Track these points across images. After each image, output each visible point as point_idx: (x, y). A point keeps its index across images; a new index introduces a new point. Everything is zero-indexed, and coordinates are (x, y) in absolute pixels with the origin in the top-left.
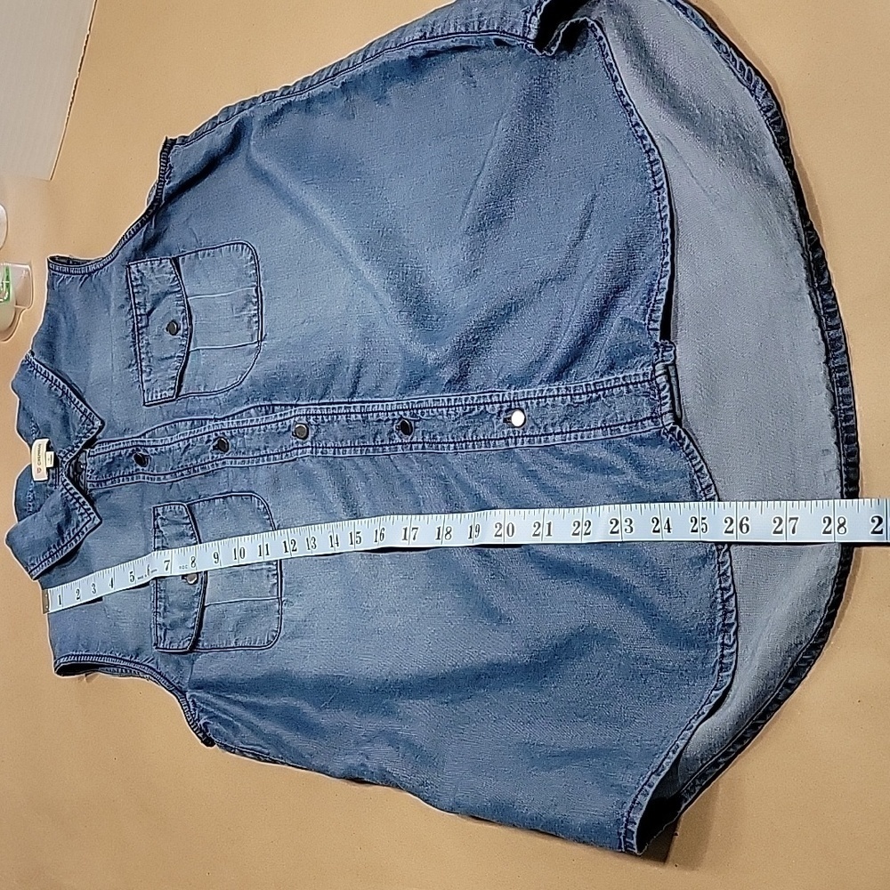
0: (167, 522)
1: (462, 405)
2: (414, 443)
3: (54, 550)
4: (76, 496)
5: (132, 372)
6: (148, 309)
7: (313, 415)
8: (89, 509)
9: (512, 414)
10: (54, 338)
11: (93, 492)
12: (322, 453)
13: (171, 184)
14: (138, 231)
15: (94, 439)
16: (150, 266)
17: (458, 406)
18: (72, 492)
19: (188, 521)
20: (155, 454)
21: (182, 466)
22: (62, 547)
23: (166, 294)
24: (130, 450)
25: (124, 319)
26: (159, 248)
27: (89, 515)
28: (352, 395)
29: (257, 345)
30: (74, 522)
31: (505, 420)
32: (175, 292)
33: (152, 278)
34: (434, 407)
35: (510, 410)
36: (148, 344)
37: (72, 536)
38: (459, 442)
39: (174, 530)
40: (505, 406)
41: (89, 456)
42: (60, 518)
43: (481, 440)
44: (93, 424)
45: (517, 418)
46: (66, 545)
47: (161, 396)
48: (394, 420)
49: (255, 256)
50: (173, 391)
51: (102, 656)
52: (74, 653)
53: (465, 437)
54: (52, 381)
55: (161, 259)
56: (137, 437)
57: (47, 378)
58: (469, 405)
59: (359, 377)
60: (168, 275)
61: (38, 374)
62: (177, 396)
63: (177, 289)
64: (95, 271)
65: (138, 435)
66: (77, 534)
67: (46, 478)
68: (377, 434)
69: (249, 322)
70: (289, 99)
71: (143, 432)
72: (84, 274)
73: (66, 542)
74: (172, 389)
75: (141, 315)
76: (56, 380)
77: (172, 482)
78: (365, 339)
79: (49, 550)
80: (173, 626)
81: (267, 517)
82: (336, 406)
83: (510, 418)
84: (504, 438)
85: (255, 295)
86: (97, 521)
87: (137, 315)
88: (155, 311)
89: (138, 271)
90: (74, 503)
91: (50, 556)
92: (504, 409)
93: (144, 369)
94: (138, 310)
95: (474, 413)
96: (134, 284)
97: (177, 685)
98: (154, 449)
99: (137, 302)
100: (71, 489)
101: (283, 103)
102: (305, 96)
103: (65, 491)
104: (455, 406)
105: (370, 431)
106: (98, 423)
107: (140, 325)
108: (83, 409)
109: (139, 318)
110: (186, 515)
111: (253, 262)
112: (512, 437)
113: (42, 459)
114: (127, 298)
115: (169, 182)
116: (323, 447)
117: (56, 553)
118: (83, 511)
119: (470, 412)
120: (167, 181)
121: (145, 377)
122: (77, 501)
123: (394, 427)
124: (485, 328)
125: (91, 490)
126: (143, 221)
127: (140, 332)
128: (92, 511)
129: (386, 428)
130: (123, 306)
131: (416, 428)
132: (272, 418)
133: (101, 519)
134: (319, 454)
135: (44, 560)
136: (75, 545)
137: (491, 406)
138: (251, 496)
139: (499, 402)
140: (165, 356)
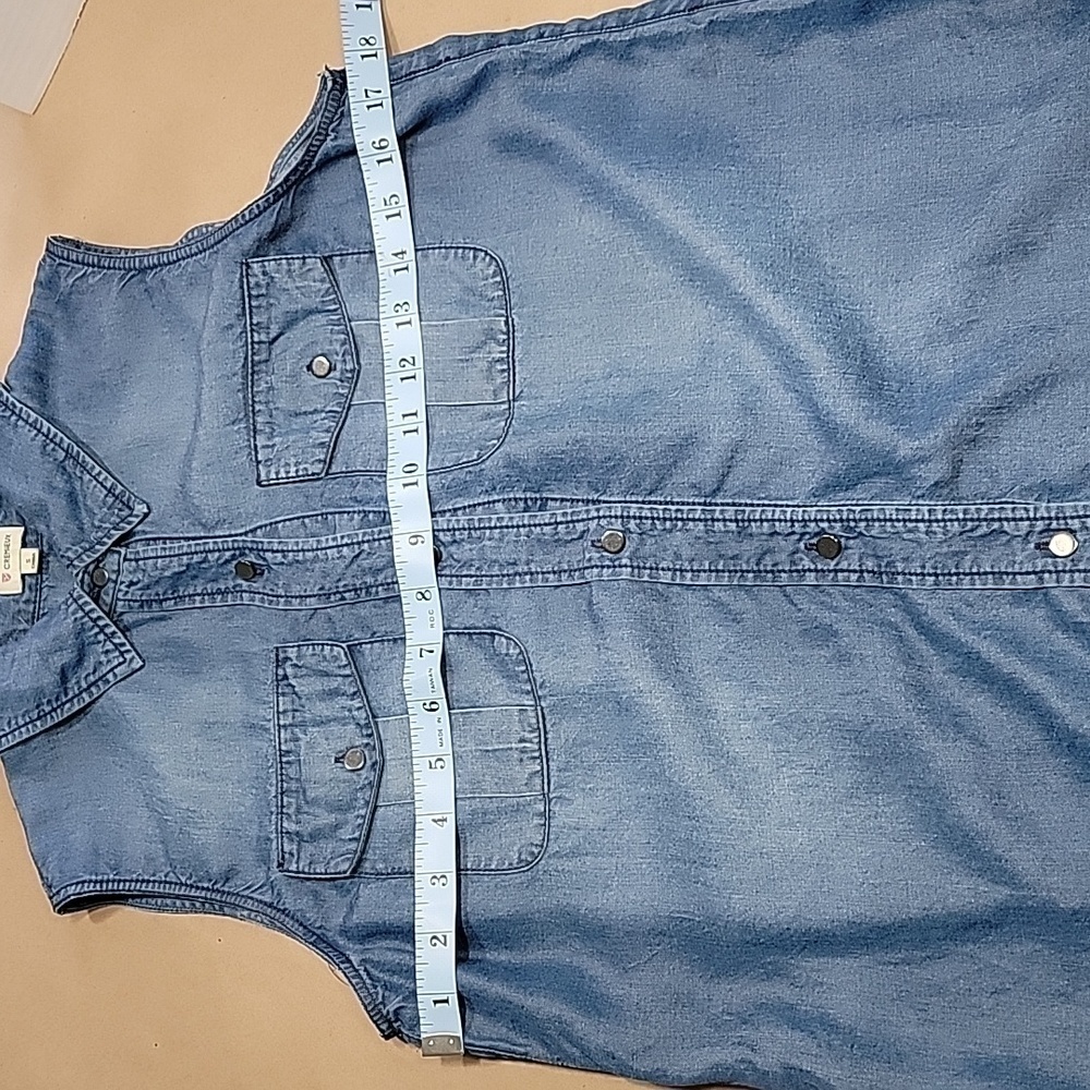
0: (304, 671)
1: (958, 520)
2: (842, 571)
3: (48, 709)
4: (101, 623)
5: (237, 432)
6: (271, 336)
7: (634, 517)
8: (123, 645)
9: (1052, 537)
10: (47, 365)
11: (125, 617)
12: (650, 576)
13: (339, 142)
14: (265, 209)
15: (130, 534)
16: (286, 267)
17: (951, 520)
18: (94, 616)
19: (348, 672)
20: (282, 563)
21: (345, 586)
22: (64, 704)
23: (311, 312)
24: (228, 554)
25: (231, 347)
26: (289, 240)
27: (122, 654)
28: (714, 493)
29: (506, 406)
30: (89, 663)
31: (1038, 546)
32: (329, 311)
33: (289, 286)
34: (898, 520)
35: (1049, 531)
36: (271, 388)
37: (84, 685)
38: (944, 575)
39: (318, 685)
40: (1040, 525)
41: (125, 559)
42: (67, 656)
43: (986, 573)
44: (132, 509)
45: (1062, 544)
46: (71, 700)
47: (297, 471)
48: (803, 534)
49: (500, 271)
50: (321, 466)
51: (148, 881)
52: (94, 878)
53: (957, 568)
54: (47, 436)
55: (304, 258)
56: (241, 535)
57: (39, 431)
58: (972, 520)
59: (730, 467)
60: (318, 284)
61: (20, 423)
62: (327, 474)
63: (333, 307)
64: (155, 266)
65: (242, 531)
66: (94, 683)
67: (20, 591)
68: (765, 553)
69: (489, 370)
70: (596, 37)
71: (252, 527)
72: (131, 270)
73: (71, 695)
74: (320, 461)
75: (260, 342)
76: (55, 435)
77: (316, 609)
78: (747, 410)
79: (38, 707)
80: (315, 836)
81: (524, 668)
82: (685, 508)
83: (1048, 544)
84: (1035, 573)
85: (505, 330)
86: (137, 663)
87: (253, 342)
88: (282, 338)
89: (264, 273)
90: (97, 634)
91: (39, 718)
92: (1038, 529)
93: (258, 427)
94: (255, 334)
95: (979, 532)
96: (254, 293)
97: (319, 932)
98: (279, 555)
99: (255, 322)
100: (92, 610)
101: (584, 42)
102: (626, 36)
103: (80, 614)
104: (944, 520)
105: (749, 548)
106: (141, 509)
107: (256, 358)
108: (108, 485)
109: (256, 346)
110: (345, 662)
111: (498, 279)
112: (1050, 572)
113: (14, 560)
114: (238, 315)
115: (336, 138)
116: (651, 568)
117: (50, 713)
118: (111, 647)
119: (972, 530)
120: (333, 135)
121: (261, 441)
122: (102, 630)
123: (802, 545)
124: (998, 408)
125: (122, 613)
126: (277, 195)
127: (256, 369)
128: (128, 647)
129: (787, 545)
130: (231, 326)
131: (846, 548)
132: (546, 517)
133: (144, 661)
134: (646, 579)
135: (26, 724)
136: (88, 700)
137: (1012, 523)
138: (493, 635)
139: (1028, 519)
140: (303, 409)
